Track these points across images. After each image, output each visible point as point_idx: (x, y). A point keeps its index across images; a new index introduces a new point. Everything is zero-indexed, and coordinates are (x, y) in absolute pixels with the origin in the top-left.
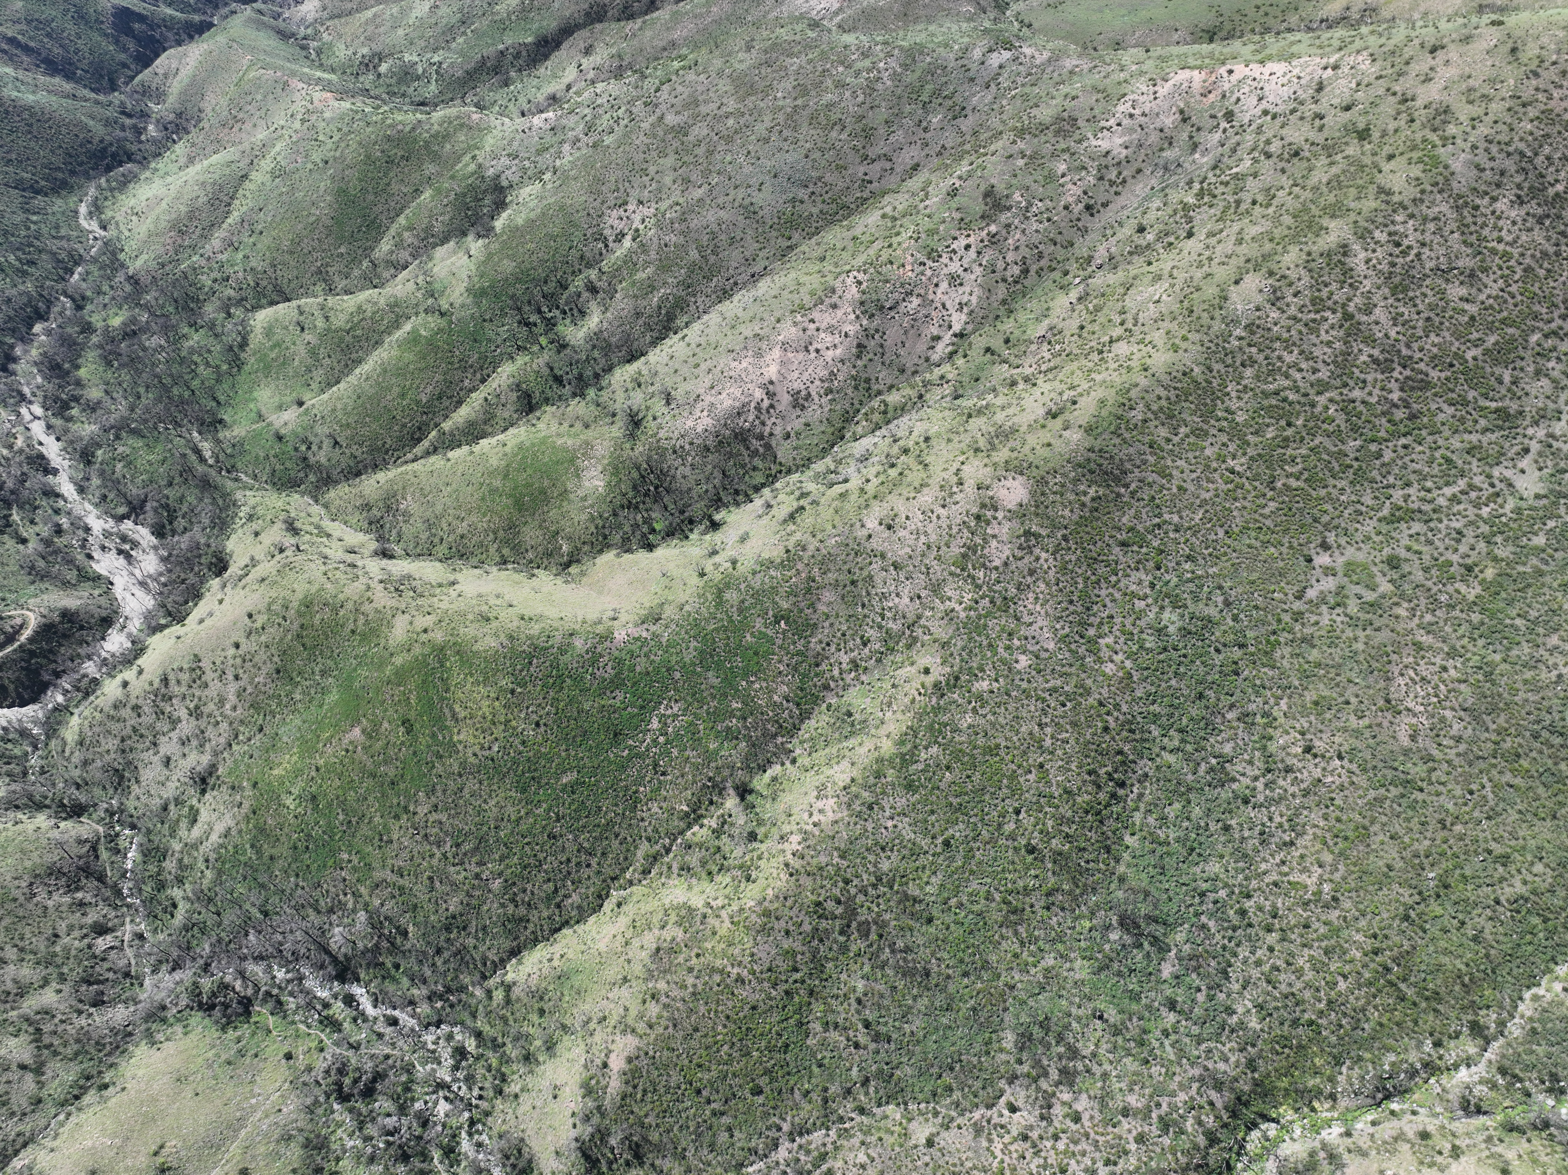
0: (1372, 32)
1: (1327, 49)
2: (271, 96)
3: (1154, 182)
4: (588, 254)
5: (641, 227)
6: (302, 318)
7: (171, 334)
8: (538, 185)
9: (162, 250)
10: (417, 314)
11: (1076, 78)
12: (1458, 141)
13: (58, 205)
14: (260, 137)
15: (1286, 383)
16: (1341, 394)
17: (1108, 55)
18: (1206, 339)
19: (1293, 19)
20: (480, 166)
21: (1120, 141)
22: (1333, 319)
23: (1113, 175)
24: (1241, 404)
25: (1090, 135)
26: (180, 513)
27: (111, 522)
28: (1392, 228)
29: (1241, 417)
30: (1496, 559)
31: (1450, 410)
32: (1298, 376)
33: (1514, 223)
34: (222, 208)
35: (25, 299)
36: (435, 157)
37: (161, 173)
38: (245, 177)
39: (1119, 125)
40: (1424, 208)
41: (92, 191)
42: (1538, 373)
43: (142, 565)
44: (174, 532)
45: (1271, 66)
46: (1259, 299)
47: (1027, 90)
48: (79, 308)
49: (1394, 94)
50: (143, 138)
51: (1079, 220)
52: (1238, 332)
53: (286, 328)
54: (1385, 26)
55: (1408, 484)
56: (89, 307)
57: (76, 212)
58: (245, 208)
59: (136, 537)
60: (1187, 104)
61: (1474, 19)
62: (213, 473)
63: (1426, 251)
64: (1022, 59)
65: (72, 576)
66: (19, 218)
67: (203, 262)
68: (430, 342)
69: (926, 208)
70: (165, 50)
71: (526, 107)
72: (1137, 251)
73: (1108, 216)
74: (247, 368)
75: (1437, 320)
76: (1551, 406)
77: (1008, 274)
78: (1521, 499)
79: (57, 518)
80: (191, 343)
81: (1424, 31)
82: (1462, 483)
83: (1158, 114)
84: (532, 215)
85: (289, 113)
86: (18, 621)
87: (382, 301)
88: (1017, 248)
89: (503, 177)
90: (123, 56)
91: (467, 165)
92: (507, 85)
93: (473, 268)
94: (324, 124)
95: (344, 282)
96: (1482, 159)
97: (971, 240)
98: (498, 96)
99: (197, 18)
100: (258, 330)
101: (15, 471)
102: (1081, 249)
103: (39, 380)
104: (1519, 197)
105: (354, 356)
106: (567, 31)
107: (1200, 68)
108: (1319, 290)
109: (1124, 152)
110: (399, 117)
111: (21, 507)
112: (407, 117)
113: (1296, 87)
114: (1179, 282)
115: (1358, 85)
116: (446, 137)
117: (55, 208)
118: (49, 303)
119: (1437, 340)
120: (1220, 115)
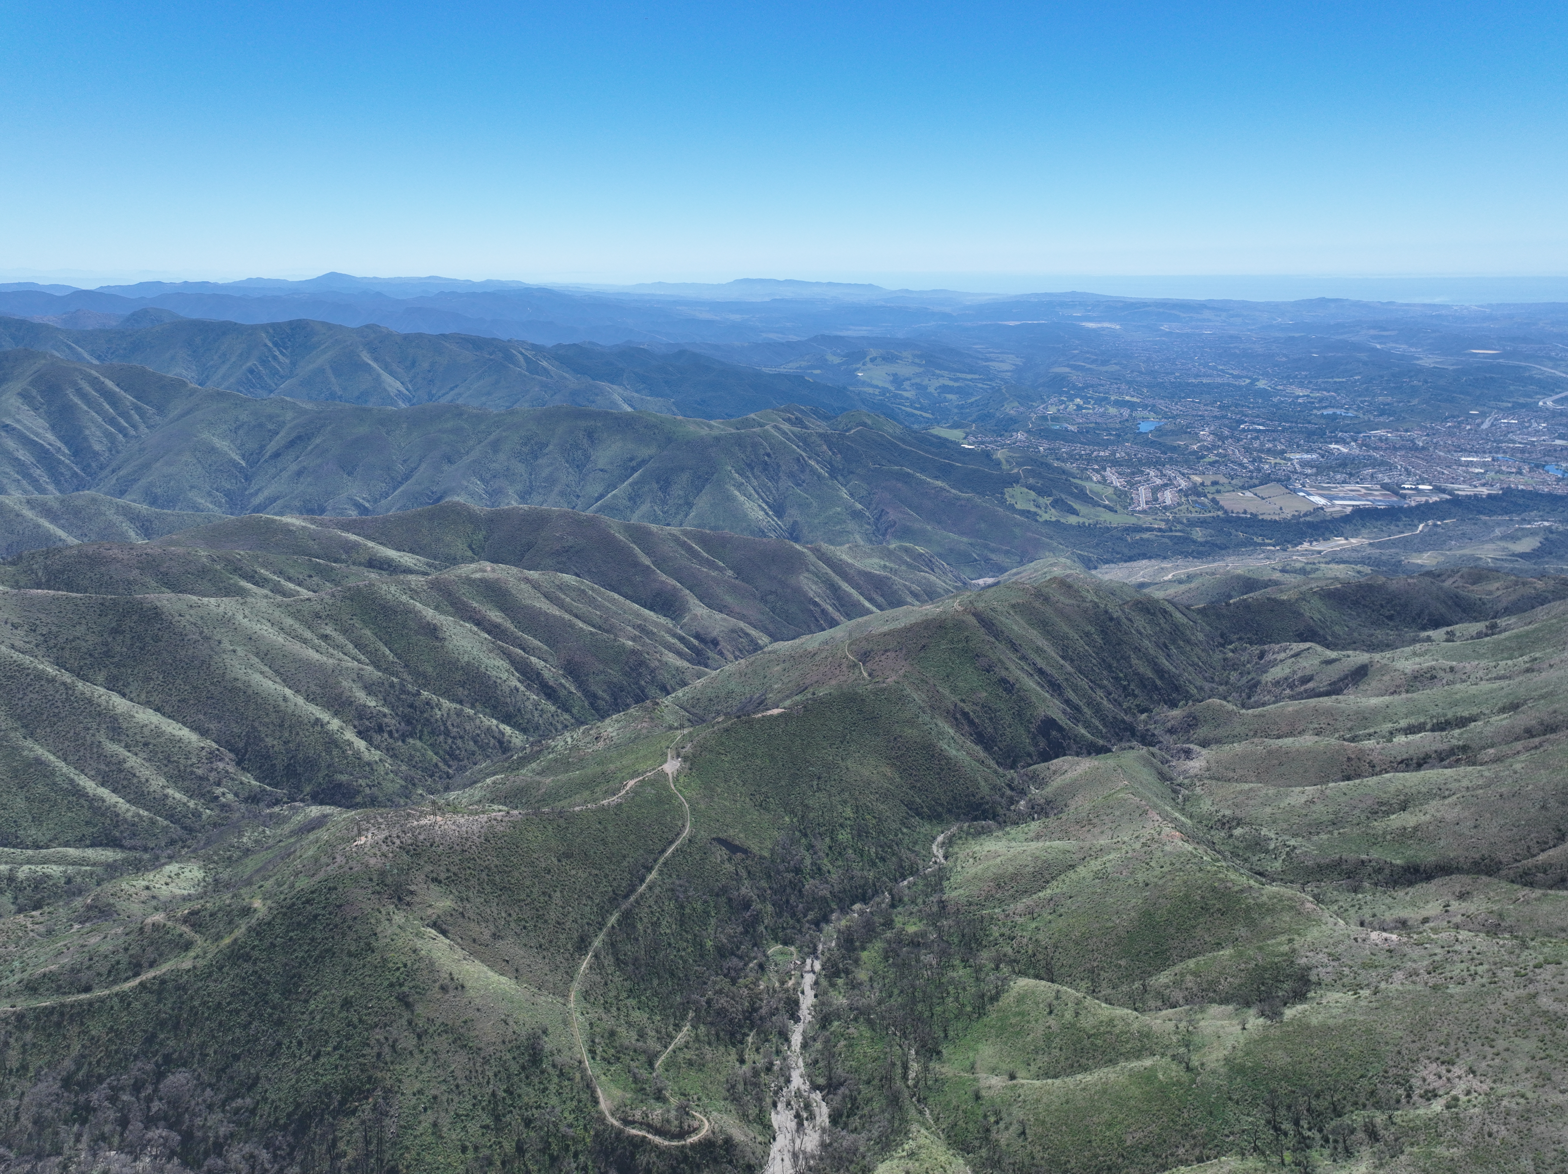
2: (1128, 816)
4: (1382, 1094)
5: (1463, 1098)
6: (1055, 1002)
7: (943, 959)
8: (1350, 997)
9: (976, 892)
10: (1163, 1055)
13: (926, 828)
14: (1102, 842)
20: (1294, 951)
26: (860, 1113)
27: (807, 1087)
34: (1040, 882)
35: (862, 882)
36: (1251, 924)
37: (1010, 837)
38: (1072, 867)
41: (954, 829)
43: (806, 1138)
44: (845, 1126)
48: (893, 906)
50: (1012, 807)
53: (1037, 1004)
56: (899, 909)
57: (934, 838)
58: (1058, 891)
59: (816, 1110)
62: (906, 1094)
65: (753, 1112)
66: (894, 826)
67: (1001, 917)
68: (1163, 1089)
70: (1065, 755)
71: (1368, 919)
74: (986, 1019)
79: (774, 1057)
80: (955, 974)
84: (1331, 1022)
85: (1136, 834)
86: (696, 1124)
87: (1136, 1026)
89: (1314, 972)
90: (1032, 749)
91: (1280, 944)
92: (1355, 891)
93: (1242, 1041)
94: (1161, 854)
95: (1109, 991)
98: (1341, 898)
99: (1101, 742)
100: (1013, 993)
101: (774, 1003)
103: (833, 944)
105: (1083, 1061)
106: (1444, 869)
110: (1232, 876)
111: (758, 1034)
112: (1239, 879)
116: (1271, 911)
117: (923, 830)
118: (876, 893)
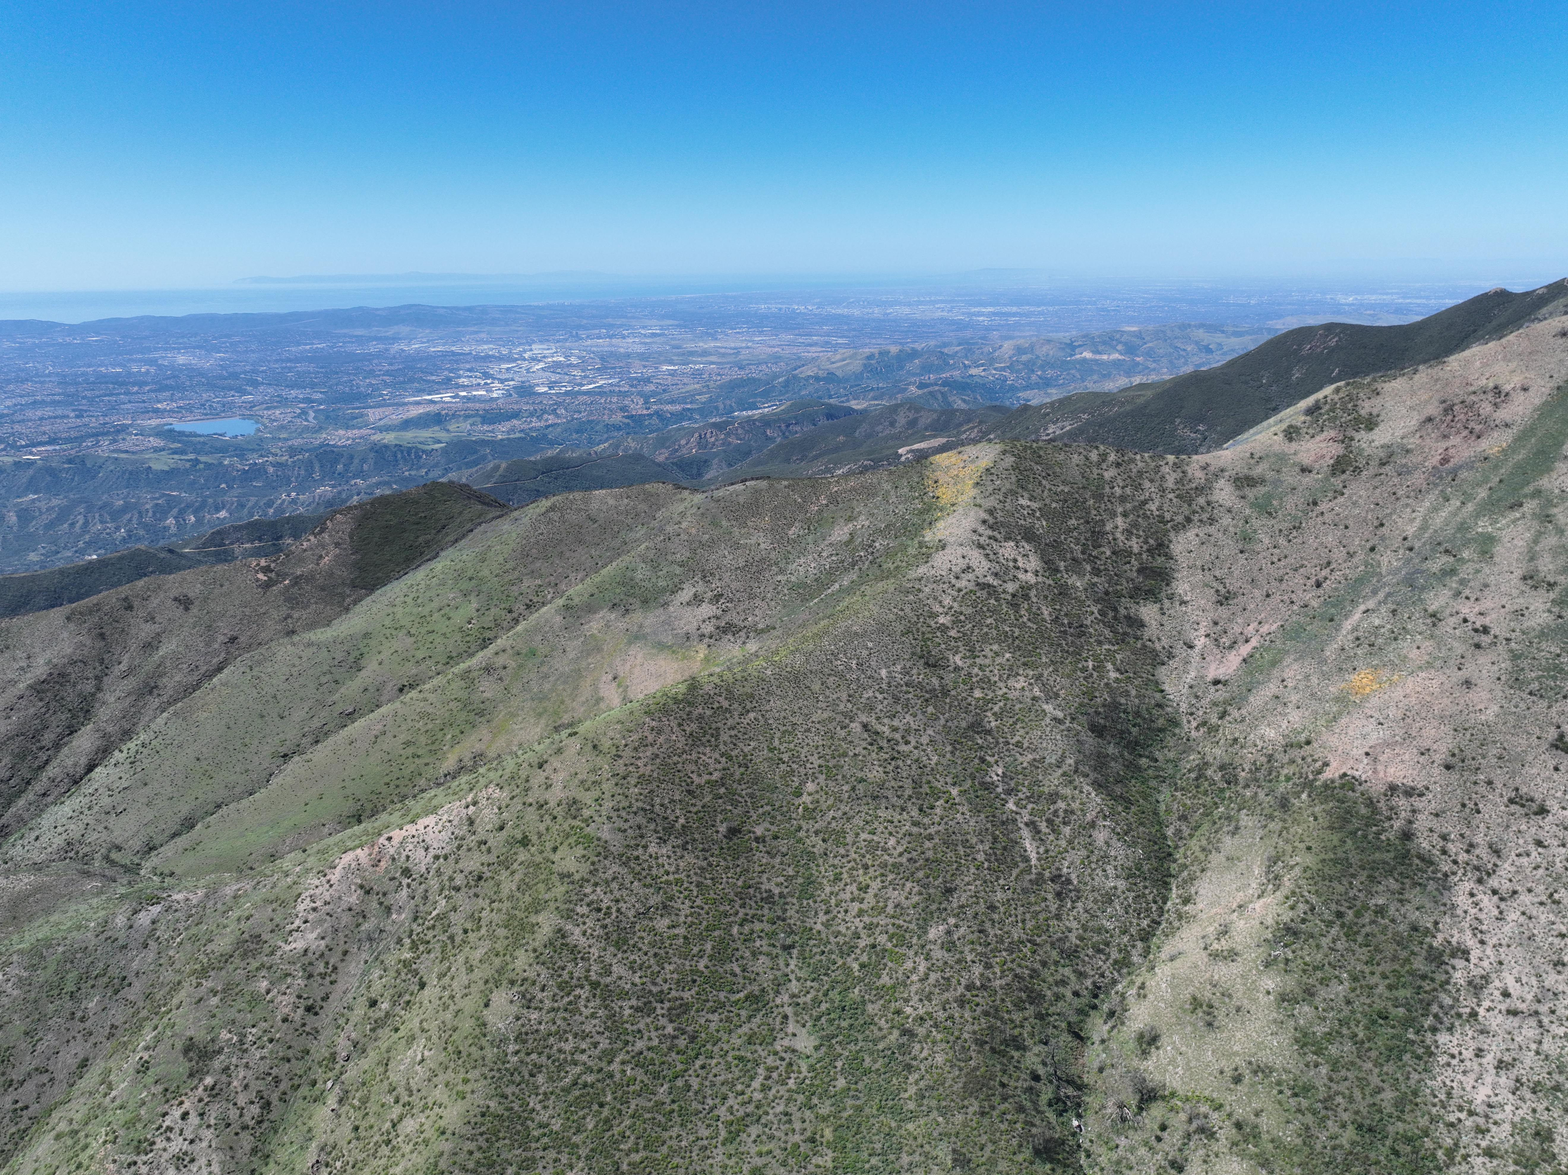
0: (489, 770)
1: (461, 793)
3: (364, 956)
11: (242, 900)
12: (596, 818)
15: (578, 1069)
16: (628, 1052)
17: (268, 868)
18: (485, 1070)
19: (422, 782)
21: (312, 936)
22: (584, 993)
23: (321, 967)
24: (550, 1112)
25: (280, 943)
28: (587, 900)
29: (556, 1125)
30: (824, 1119)
31: (715, 1017)
32: (584, 1057)
33: (669, 857)
39: (306, 922)
40: (601, 874)
42: (753, 954)
45: (422, 822)
46: (514, 1009)
47: (194, 930)
49: (531, 805)
51: (304, 1025)
52: (512, 1048)
54: (496, 762)
55: (725, 1098)
60: (363, 878)
61: (556, 737)
63: (621, 904)
64: (176, 906)
69: (113, 1100)
72: (378, 1024)
73: (333, 1006)
75: (662, 952)
76: (779, 973)
77: (247, 1118)
78: (808, 1057)
81: (526, 756)
82: (761, 1071)
83: (340, 898)
88: (246, 1087)
96: (620, 824)
97: (187, 1105)
102: (319, 1050)
104: (660, 838)
107: (361, 846)
108: (560, 976)
109: (323, 943)
113: (452, 829)
114: (434, 1033)
115: (500, 809)
119: (672, 967)
120: (398, 875)
